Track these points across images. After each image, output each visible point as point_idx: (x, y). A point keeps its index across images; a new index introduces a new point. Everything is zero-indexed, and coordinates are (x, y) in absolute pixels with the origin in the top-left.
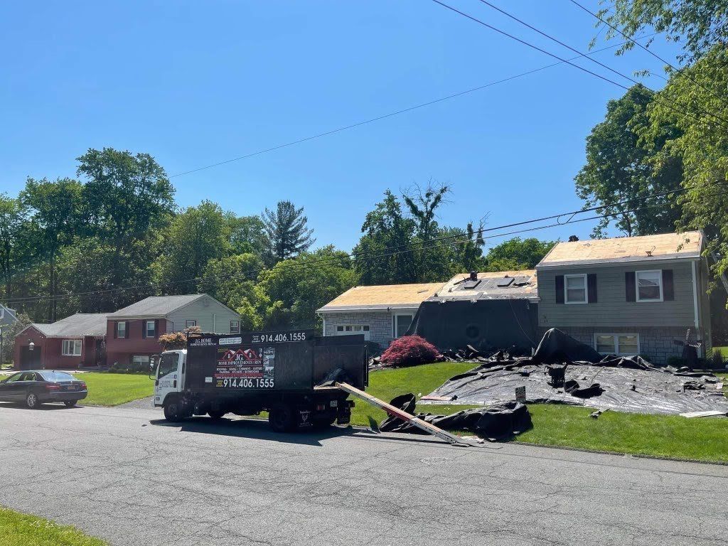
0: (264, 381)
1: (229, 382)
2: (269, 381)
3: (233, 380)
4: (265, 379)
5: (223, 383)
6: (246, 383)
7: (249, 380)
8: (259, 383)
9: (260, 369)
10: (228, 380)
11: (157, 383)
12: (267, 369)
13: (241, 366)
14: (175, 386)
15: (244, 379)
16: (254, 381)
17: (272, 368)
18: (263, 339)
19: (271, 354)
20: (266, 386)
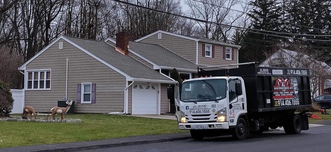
0: (295, 101)
1: (280, 102)
2: (297, 101)
3: (282, 100)
4: (295, 99)
5: (278, 103)
6: (288, 103)
7: (289, 100)
8: (293, 103)
9: (293, 92)
10: (280, 100)
11: (231, 107)
12: (295, 93)
13: (284, 91)
14: (243, 108)
15: (287, 100)
16: (291, 101)
17: (297, 92)
18: (291, 72)
19: (296, 83)
20: (296, 104)
